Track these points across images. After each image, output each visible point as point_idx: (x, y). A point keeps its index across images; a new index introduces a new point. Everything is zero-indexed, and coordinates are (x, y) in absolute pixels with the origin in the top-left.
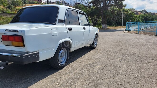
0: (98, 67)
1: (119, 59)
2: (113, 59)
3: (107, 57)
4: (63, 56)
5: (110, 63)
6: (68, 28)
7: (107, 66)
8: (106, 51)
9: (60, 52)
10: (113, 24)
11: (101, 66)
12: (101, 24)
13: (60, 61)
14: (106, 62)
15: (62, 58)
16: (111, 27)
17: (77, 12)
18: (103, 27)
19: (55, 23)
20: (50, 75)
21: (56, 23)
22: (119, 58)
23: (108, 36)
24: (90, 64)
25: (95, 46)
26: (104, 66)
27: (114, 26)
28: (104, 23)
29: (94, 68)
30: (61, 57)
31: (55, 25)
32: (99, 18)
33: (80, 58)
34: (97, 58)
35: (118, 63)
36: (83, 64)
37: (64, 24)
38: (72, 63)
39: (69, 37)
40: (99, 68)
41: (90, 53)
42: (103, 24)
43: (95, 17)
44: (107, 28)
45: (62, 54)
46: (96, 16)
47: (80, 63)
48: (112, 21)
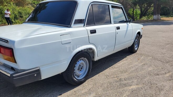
0: (132, 87)
1: (168, 75)
2: (158, 75)
3: (150, 69)
4: (82, 68)
5: (152, 82)
6: (90, 31)
7: (146, 88)
8: (151, 58)
9: (77, 63)
10: (169, 14)
11: (137, 86)
12: (153, 14)
13: (77, 75)
14: (145, 80)
15: (81, 71)
16: (167, 17)
17: (109, 5)
18: (154, 18)
19: (69, 25)
20: (61, 94)
21: (71, 25)
22: (169, 72)
23: (159, 32)
24: (120, 80)
25: (136, 49)
26: (141, 86)
27: (171, 16)
28: (157, 13)
29: (125, 88)
30: (78, 69)
31: (70, 27)
32: (150, 7)
33: (110, 68)
34: (134, 69)
35: (165, 84)
36: (111, 80)
37: (84, 26)
38: (97, 75)
39: (90, 43)
40: (133, 91)
41: (126, 60)
42: (155, 15)
43: (145, 6)
44: (160, 20)
45: (80, 65)
46: (147, 4)
47: (107, 76)
48: (169, 10)
